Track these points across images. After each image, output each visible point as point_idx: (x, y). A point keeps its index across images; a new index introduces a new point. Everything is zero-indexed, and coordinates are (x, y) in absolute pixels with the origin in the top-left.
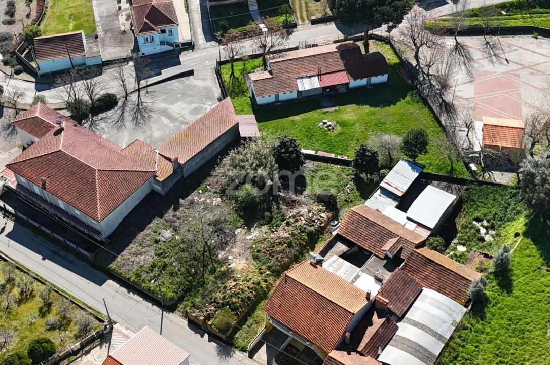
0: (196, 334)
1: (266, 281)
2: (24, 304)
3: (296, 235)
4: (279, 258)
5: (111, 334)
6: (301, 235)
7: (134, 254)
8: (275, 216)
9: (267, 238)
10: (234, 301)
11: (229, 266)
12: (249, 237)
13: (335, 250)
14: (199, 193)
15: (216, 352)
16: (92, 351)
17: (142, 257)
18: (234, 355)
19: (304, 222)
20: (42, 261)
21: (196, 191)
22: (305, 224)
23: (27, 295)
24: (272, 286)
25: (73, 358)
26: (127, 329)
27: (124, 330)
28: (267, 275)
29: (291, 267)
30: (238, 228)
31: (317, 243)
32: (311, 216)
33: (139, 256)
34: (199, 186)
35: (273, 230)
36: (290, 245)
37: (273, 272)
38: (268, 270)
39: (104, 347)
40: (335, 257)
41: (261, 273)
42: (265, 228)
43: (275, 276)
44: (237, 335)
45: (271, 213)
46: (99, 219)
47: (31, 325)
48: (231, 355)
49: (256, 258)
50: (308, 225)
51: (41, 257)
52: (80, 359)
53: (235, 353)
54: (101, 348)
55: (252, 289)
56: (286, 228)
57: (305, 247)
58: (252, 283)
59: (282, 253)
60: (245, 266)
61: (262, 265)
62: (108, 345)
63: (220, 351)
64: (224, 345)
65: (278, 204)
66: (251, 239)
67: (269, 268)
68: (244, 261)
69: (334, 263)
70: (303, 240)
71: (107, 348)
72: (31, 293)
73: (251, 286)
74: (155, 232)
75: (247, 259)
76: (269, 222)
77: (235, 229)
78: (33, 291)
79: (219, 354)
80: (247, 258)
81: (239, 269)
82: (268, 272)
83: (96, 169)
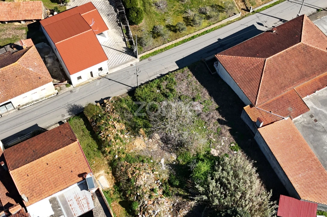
0: (101, 99)
1: (110, 153)
2: (184, 20)
3: (136, 191)
4: (122, 168)
5: (132, 56)
6: (135, 195)
7: (190, 83)
8: (172, 189)
9: (153, 173)
10: (102, 121)
11: (142, 136)
12: (163, 161)
13: (102, 213)
14: (231, 143)
15: (78, 105)
16: (125, 43)
17: (184, 87)
18: (68, 114)
19: (146, 203)
20: (218, 38)
21: (234, 142)
22: (144, 202)
23: (190, 23)
24: (105, 157)
25: (125, 32)
26: (132, 65)
27: (131, 63)
28: (115, 156)
29: (113, 177)
30: (177, 157)
31: (126, 210)
32: (149, 211)
33: (187, 85)
34: (239, 145)
35: (159, 181)
36: (129, 180)
37: (115, 160)
38: (119, 158)
39: (124, 49)
40: (92, 207)
41: (119, 152)
42: (165, 177)
43: (111, 161)
44: (82, 120)
45: (177, 187)
46: (218, 55)
47: (165, 20)
48: (70, 112)
49: (138, 157)
50: (142, 206)
51: (222, 38)
52: (123, 35)
53: (69, 115)
54: (124, 48)
55: (106, 138)
56: (150, 187)
57: (124, 195)
58: (111, 140)
59: (125, 171)
60: (136, 146)
61: (126, 156)
62: (124, 52)
63: (78, 107)
64: (81, 111)
65: (184, 197)
66: (160, 161)
67: (119, 159)
68: (141, 148)
69: (86, 203)
70: (130, 195)
71: (122, 51)
72: (191, 25)
73: (108, 138)
74: (204, 101)
75: (141, 150)
76: (170, 182)
77: (177, 155)
78: (192, 26)
79: (75, 105)
80: (143, 151)
81: (135, 141)
82: (117, 156)
83: (267, 59)
